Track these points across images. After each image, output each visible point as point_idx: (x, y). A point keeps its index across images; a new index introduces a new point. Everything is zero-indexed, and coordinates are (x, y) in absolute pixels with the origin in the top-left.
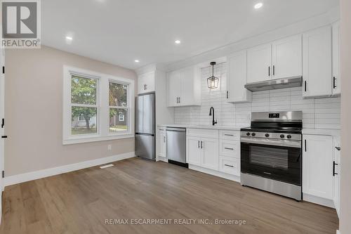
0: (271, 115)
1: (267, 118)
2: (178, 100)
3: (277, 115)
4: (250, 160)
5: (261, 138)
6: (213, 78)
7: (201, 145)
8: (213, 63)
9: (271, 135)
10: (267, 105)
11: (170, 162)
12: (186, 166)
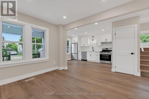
0: (106, 49)
1: (105, 49)
2: (84, 45)
3: (107, 49)
4: (102, 58)
5: (104, 53)
6: (93, 40)
7: (91, 55)
8: (93, 37)
9: (106, 52)
10: (105, 47)
11: (82, 60)
12: (86, 60)
